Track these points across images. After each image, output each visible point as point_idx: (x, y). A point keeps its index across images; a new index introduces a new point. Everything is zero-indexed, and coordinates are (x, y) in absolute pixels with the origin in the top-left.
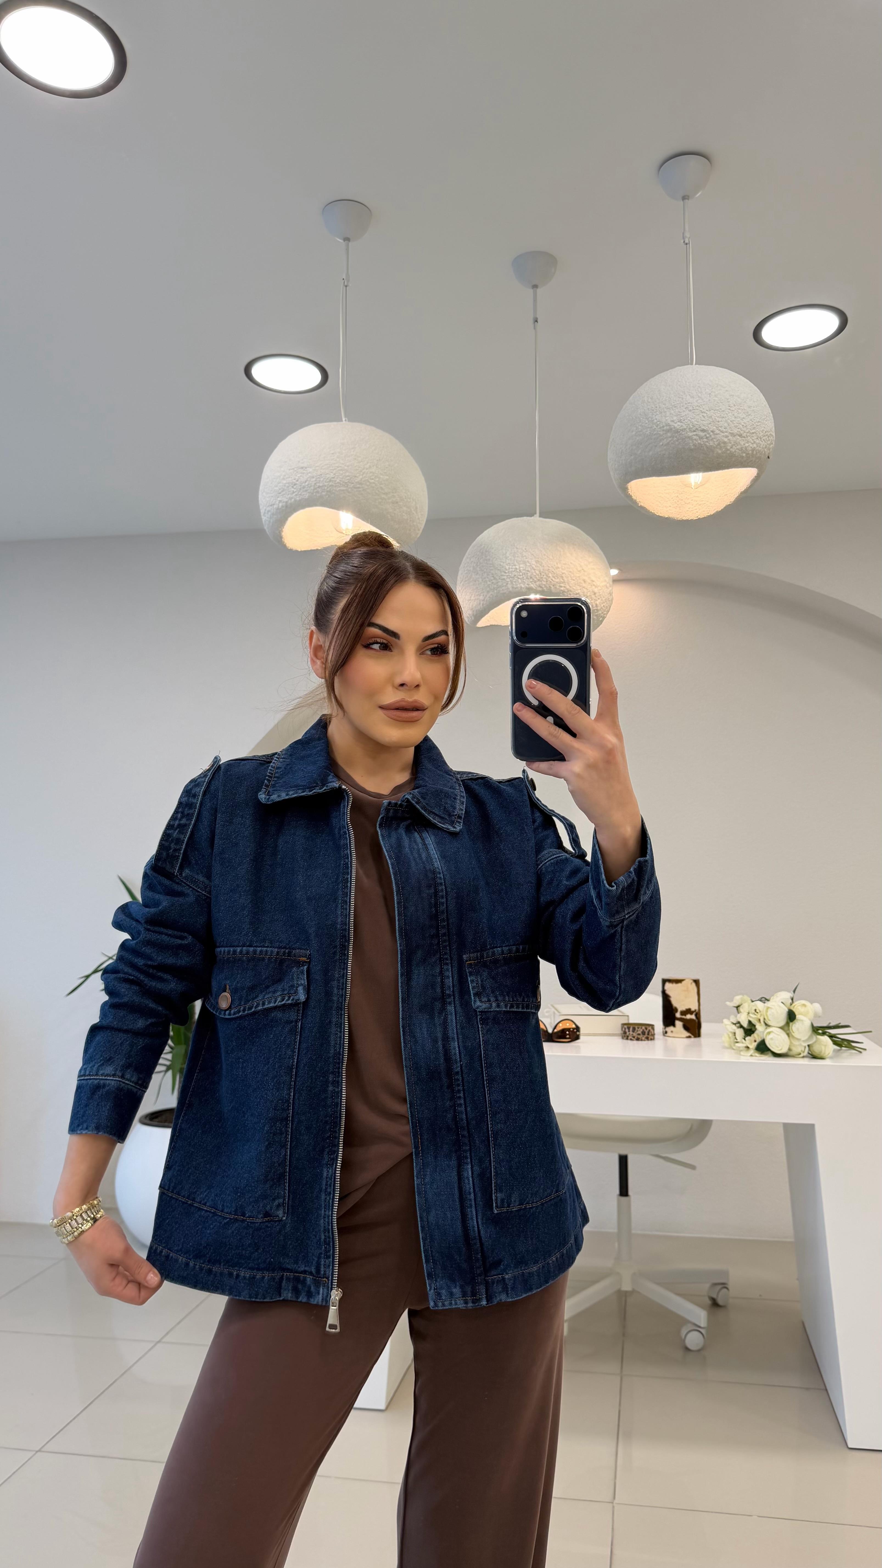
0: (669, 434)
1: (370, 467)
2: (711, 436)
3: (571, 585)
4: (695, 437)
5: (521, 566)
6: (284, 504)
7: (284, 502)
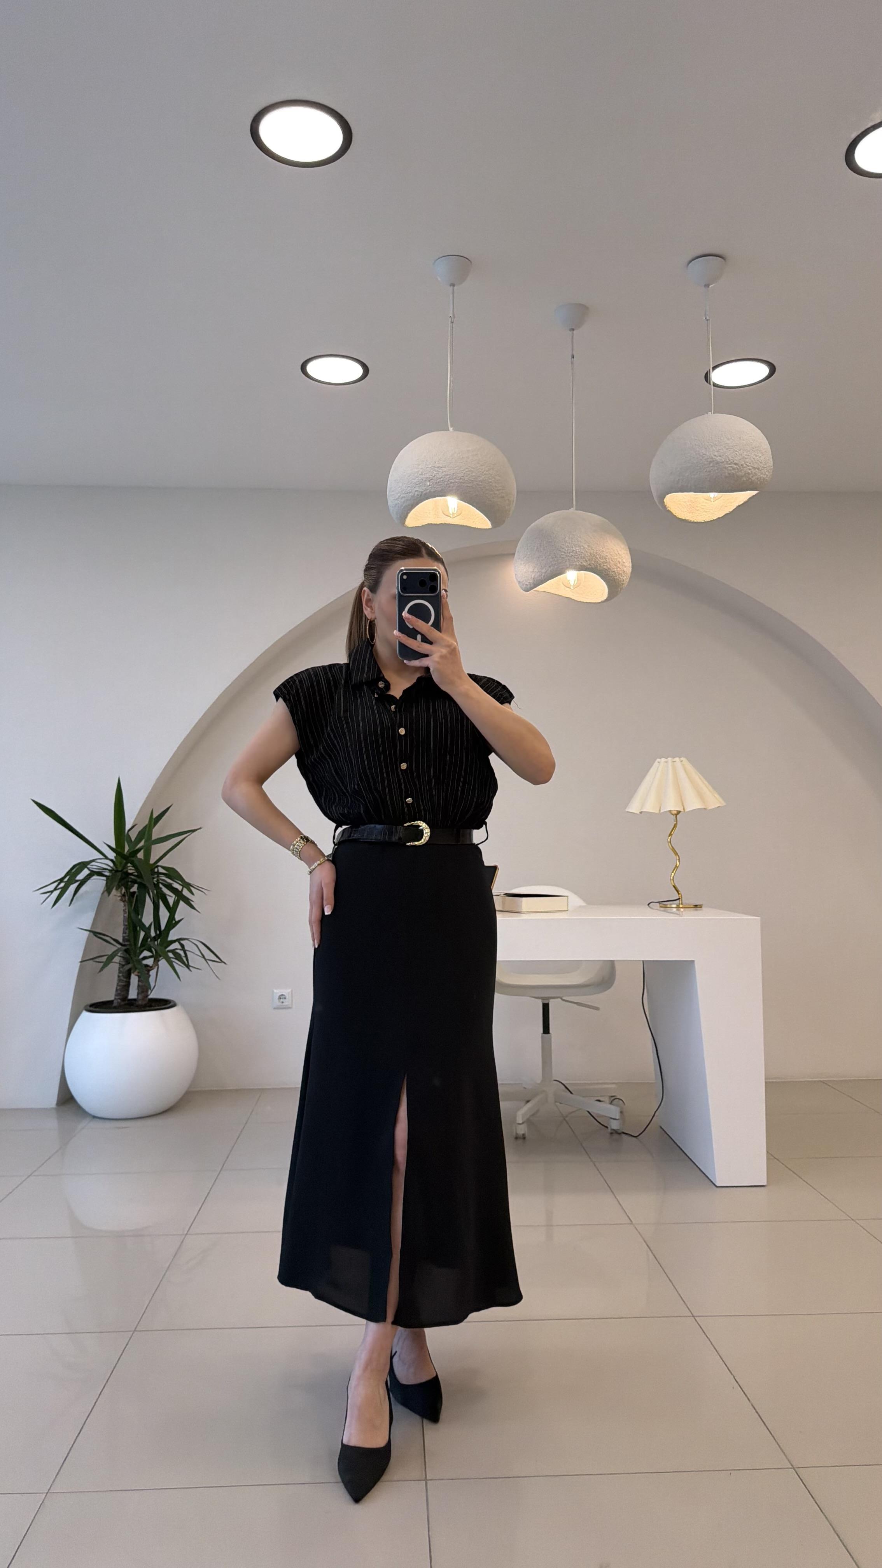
0: (711, 465)
1: (489, 470)
2: (740, 468)
3: (611, 565)
4: (731, 469)
5: (577, 548)
6: (420, 493)
7: (420, 492)
